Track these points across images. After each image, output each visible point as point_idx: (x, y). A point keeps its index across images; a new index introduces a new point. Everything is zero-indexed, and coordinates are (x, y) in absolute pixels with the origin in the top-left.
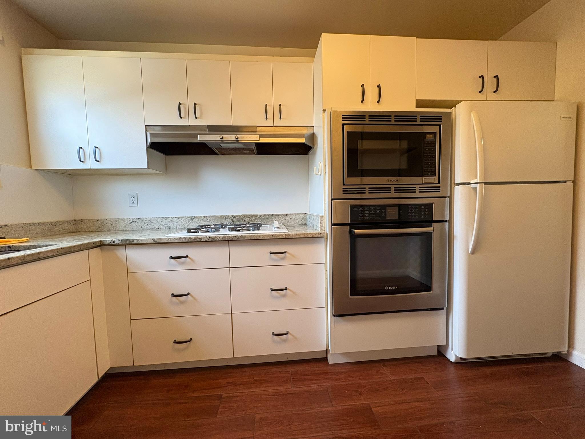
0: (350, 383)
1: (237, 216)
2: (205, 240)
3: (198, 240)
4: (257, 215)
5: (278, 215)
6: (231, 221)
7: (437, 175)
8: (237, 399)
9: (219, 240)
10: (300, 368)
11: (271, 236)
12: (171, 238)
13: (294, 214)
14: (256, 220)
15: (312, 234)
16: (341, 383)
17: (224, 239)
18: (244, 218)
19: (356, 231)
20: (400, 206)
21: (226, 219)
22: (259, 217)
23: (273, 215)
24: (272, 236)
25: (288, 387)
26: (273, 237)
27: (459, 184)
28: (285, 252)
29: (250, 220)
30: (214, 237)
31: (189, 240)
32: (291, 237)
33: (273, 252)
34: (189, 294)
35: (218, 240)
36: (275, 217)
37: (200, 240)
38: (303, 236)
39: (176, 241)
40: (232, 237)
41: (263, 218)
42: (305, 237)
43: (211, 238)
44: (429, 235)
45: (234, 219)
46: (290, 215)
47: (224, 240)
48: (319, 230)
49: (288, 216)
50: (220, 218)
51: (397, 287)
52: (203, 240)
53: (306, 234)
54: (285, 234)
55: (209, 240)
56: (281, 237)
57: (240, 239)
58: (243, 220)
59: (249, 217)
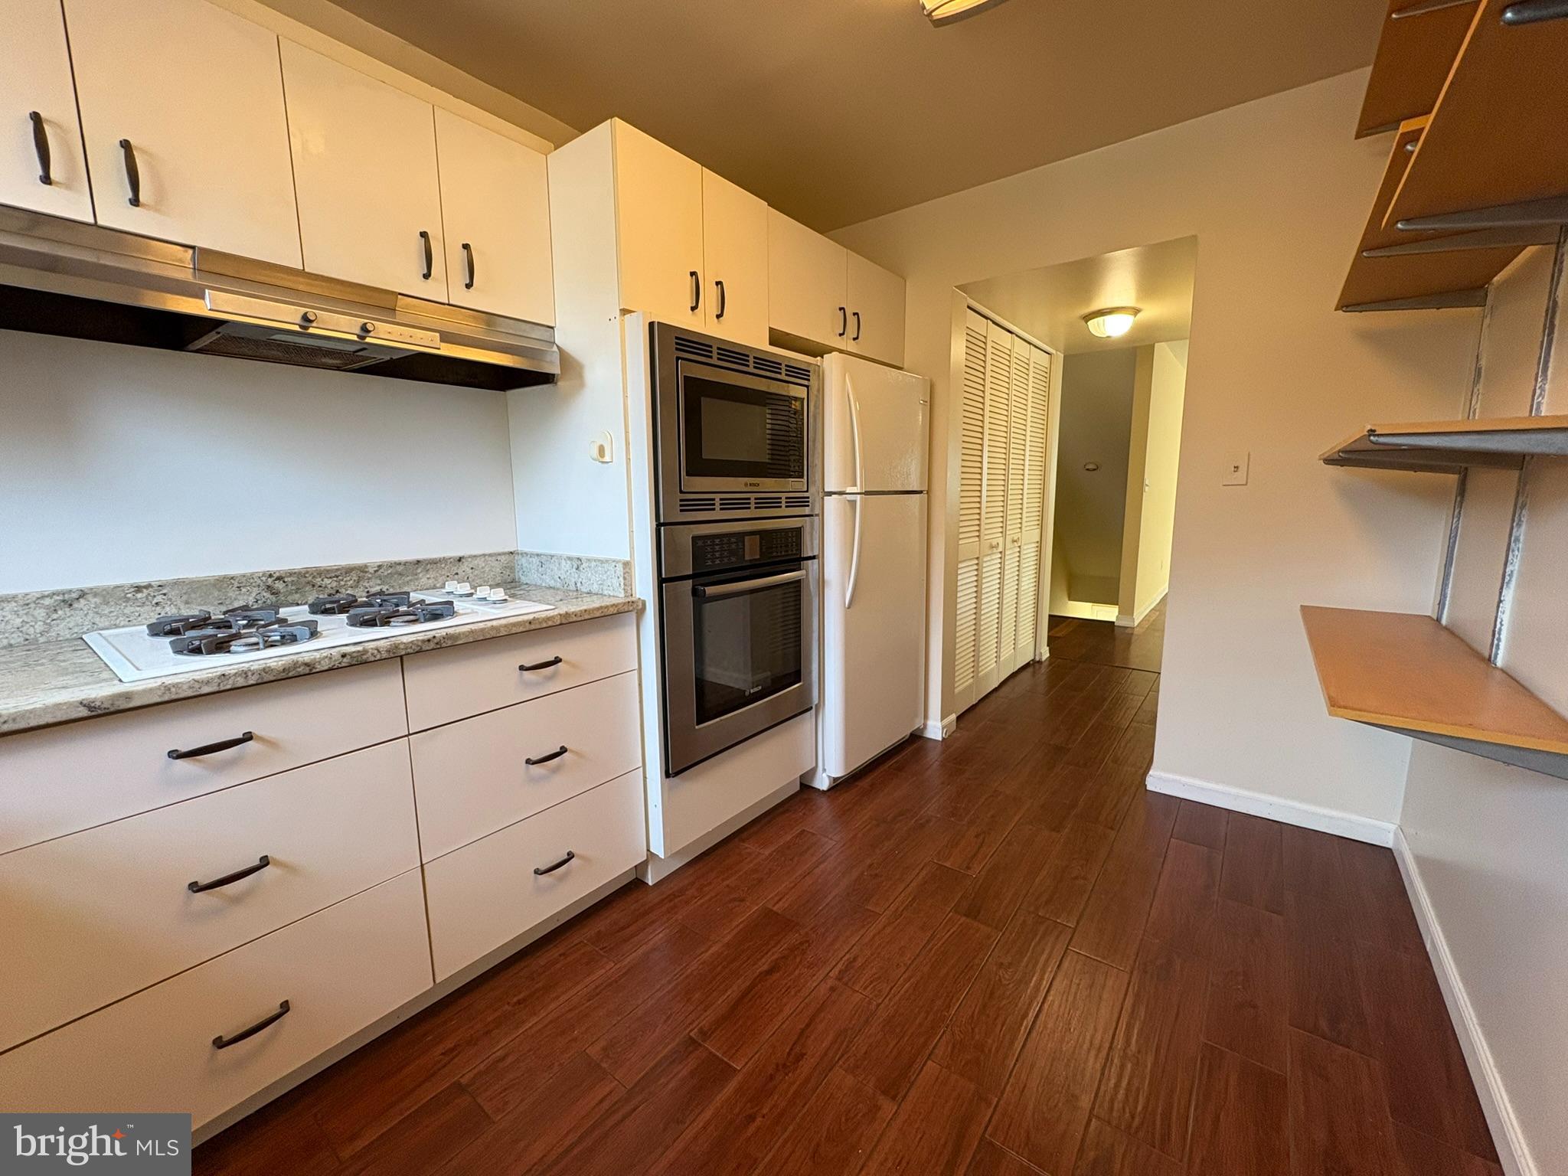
0: (713, 894)
1: (291, 574)
2: (326, 668)
3: (299, 670)
4: (366, 566)
5: (434, 562)
6: (265, 594)
7: (805, 477)
8: (510, 1060)
9: (378, 657)
10: (600, 925)
11: (527, 624)
12: (177, 684)
13: (480, 556)
14: (361, 583)
15: (616, 606)
16: (698, 903)
17: (394, 653)
18: (320, 579)
19: (710, 590)
20: (763, 534)
21: (244, 590)
22: (371, 570)
23: (418, 562)
24: (530, 623)
25: (608, 968)
26: (533, 627)
27: (830, 494)
28: (557, 661)
29: (342, 583)
30: (359, 651)
31: (263, 678)
32: (575, 619)
33: (527, 665)
34: (265, 862)
35: (373, 659)
36: (424, 568)
37: (308, 668)
38: (598, 614)
39: (206, 690)
40: (420, 643)
41: (386, 574)
42: (602, 615)
43: (349, 657)
44: (797, 584)
45: (279, 585)
46: (470, 560)
47: (392, 655)
48: (620, 596)
49: (466, 564)
50: (214, 585)
51: (760, 688)
52: (319, 668)
53: (606, 608)
54: (561, 615)
55: (343, 665)
56: (550, 623)
57: (444, 645)
58: (313, 586)
59: (338, 573)
